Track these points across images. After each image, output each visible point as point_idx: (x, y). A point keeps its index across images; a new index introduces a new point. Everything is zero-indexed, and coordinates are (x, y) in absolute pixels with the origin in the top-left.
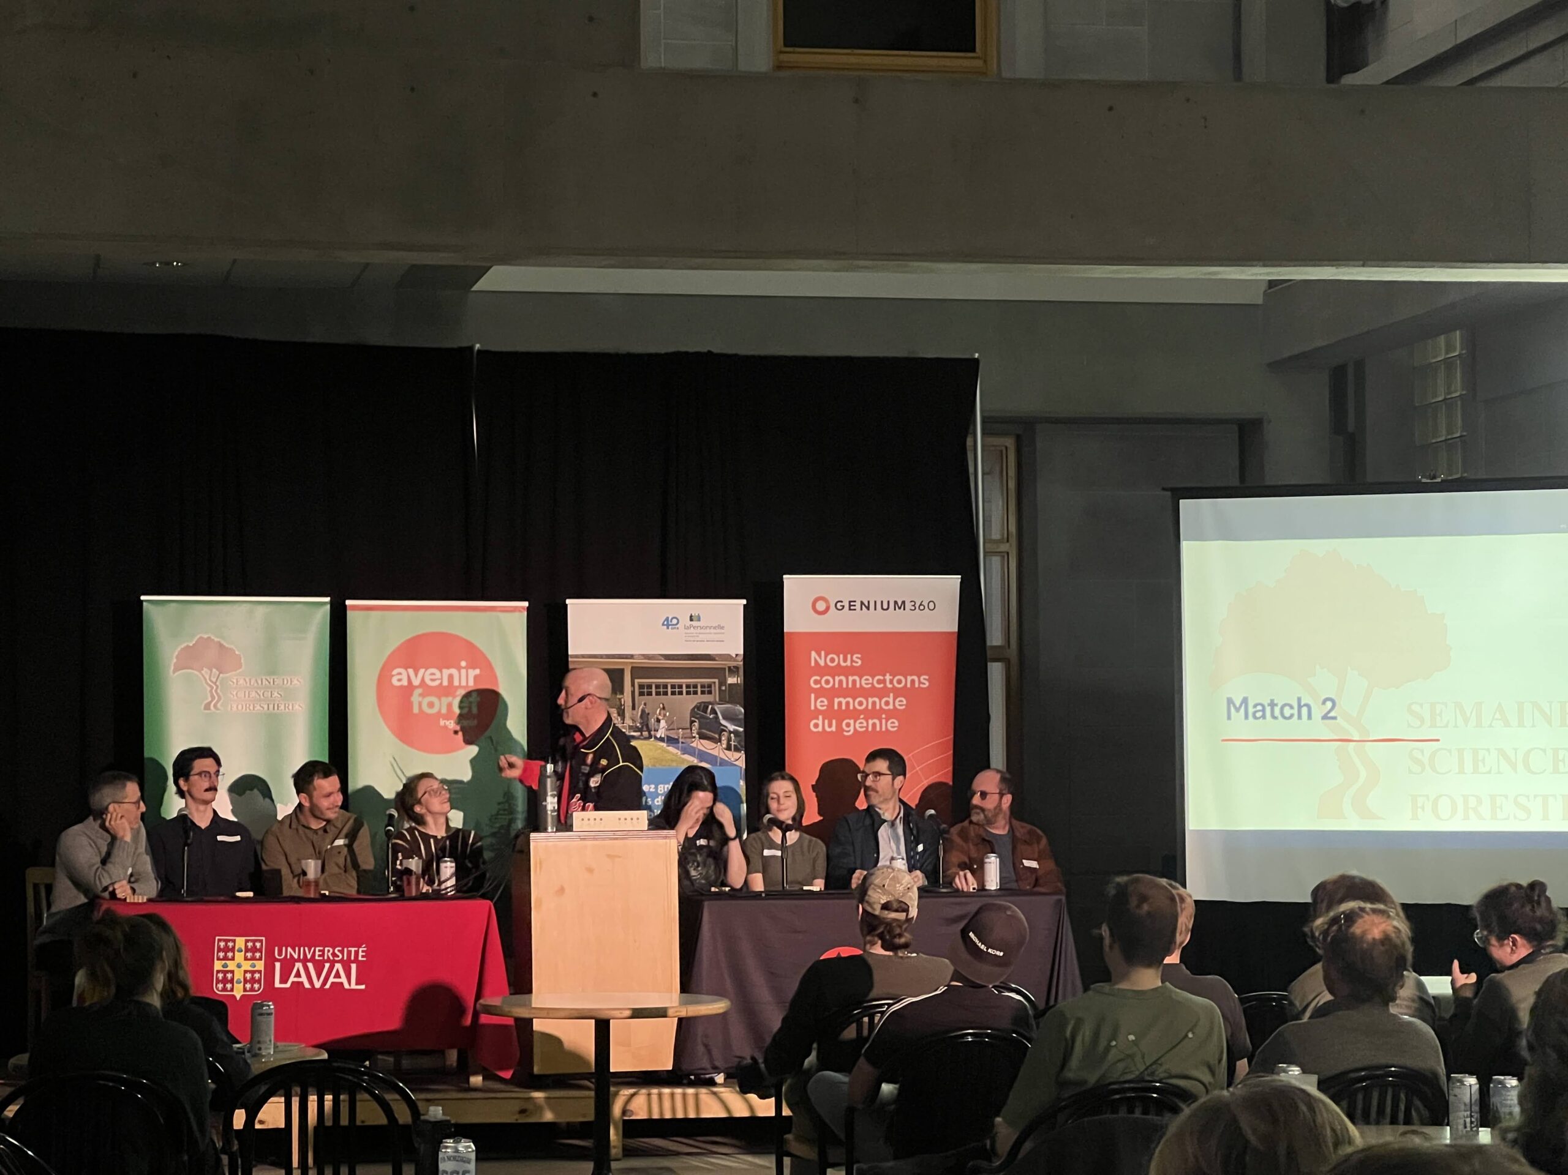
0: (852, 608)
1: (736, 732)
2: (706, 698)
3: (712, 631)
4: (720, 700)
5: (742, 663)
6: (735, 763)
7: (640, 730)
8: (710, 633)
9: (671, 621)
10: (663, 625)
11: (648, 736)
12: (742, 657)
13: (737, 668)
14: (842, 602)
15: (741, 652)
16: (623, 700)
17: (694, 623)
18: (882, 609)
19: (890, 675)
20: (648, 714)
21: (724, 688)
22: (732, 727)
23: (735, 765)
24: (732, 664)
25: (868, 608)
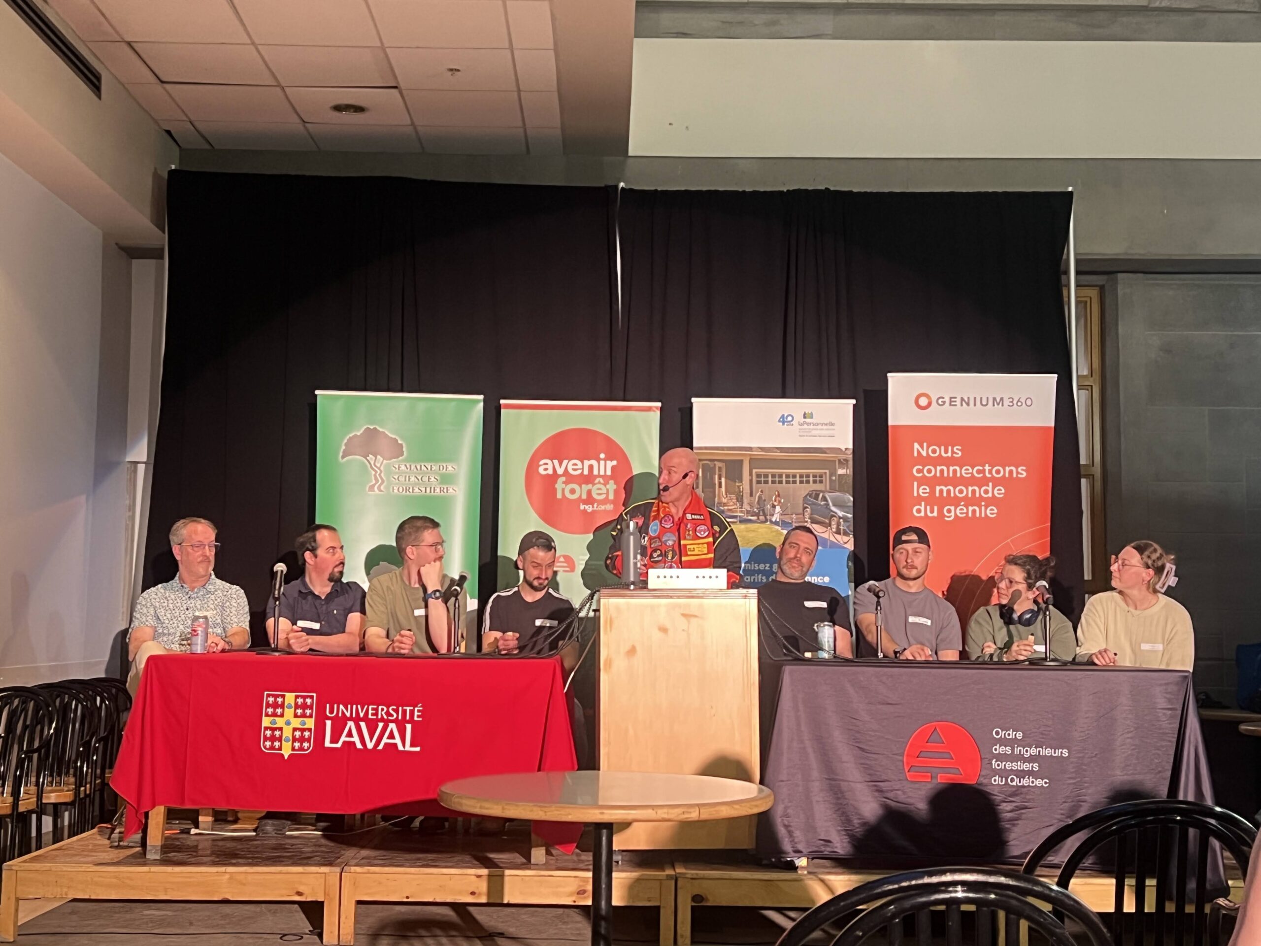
0: (953, 403)
1: (845, 519)
2: (818, 487)
3: (825, 427)
4: (830, 489)
5: (851, 456)
6: (844, 546)
7: (758, 515)
8: (822, 429)
9: (787, 419)
10: (779, 421)
11: (764, 520)
12: (851, 451)
13: (846, 460)
14: (943, 398)
15: (851, 446)
16: (741, 487)
17: (808, 420)
18: (982, 405)
19: (989, 466)
20: (765, 500)
21: (834, 478)
22: (841, 514)
23: (845, 548)
24: (842, 457)
25: (968, 404)
